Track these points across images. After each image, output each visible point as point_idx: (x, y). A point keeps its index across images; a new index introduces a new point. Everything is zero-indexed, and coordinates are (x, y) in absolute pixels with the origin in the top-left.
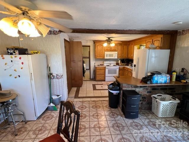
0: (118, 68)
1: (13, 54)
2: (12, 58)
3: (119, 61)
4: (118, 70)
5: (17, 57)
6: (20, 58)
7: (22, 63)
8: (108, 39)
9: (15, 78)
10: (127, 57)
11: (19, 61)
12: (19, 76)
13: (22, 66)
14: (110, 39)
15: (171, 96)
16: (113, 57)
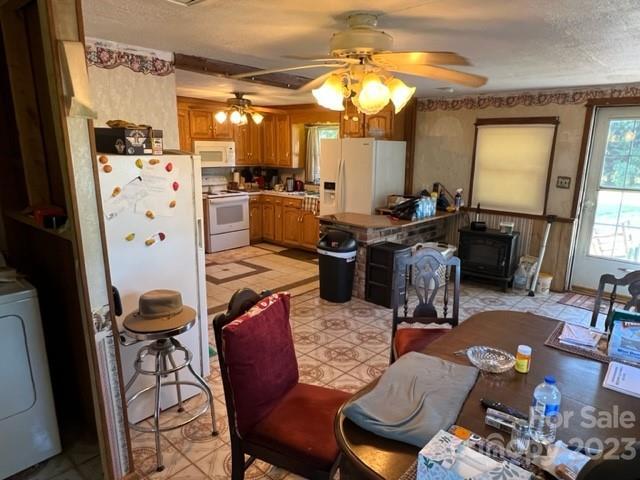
0: (245, 200)
1: (147, 151)
2: (140, 167)
3: (237, 176)
4: (246, 207)
5: (158, 162)
6: (168, 168)
7: (175, 186)
8: (234, 96)
9: (148, 244)
10: (260, 160)
11: (164, 179)
12: (162, 236)
13: (173, 195)
14: (244, 97)
15: (437, 244)
16: (221, 160)
